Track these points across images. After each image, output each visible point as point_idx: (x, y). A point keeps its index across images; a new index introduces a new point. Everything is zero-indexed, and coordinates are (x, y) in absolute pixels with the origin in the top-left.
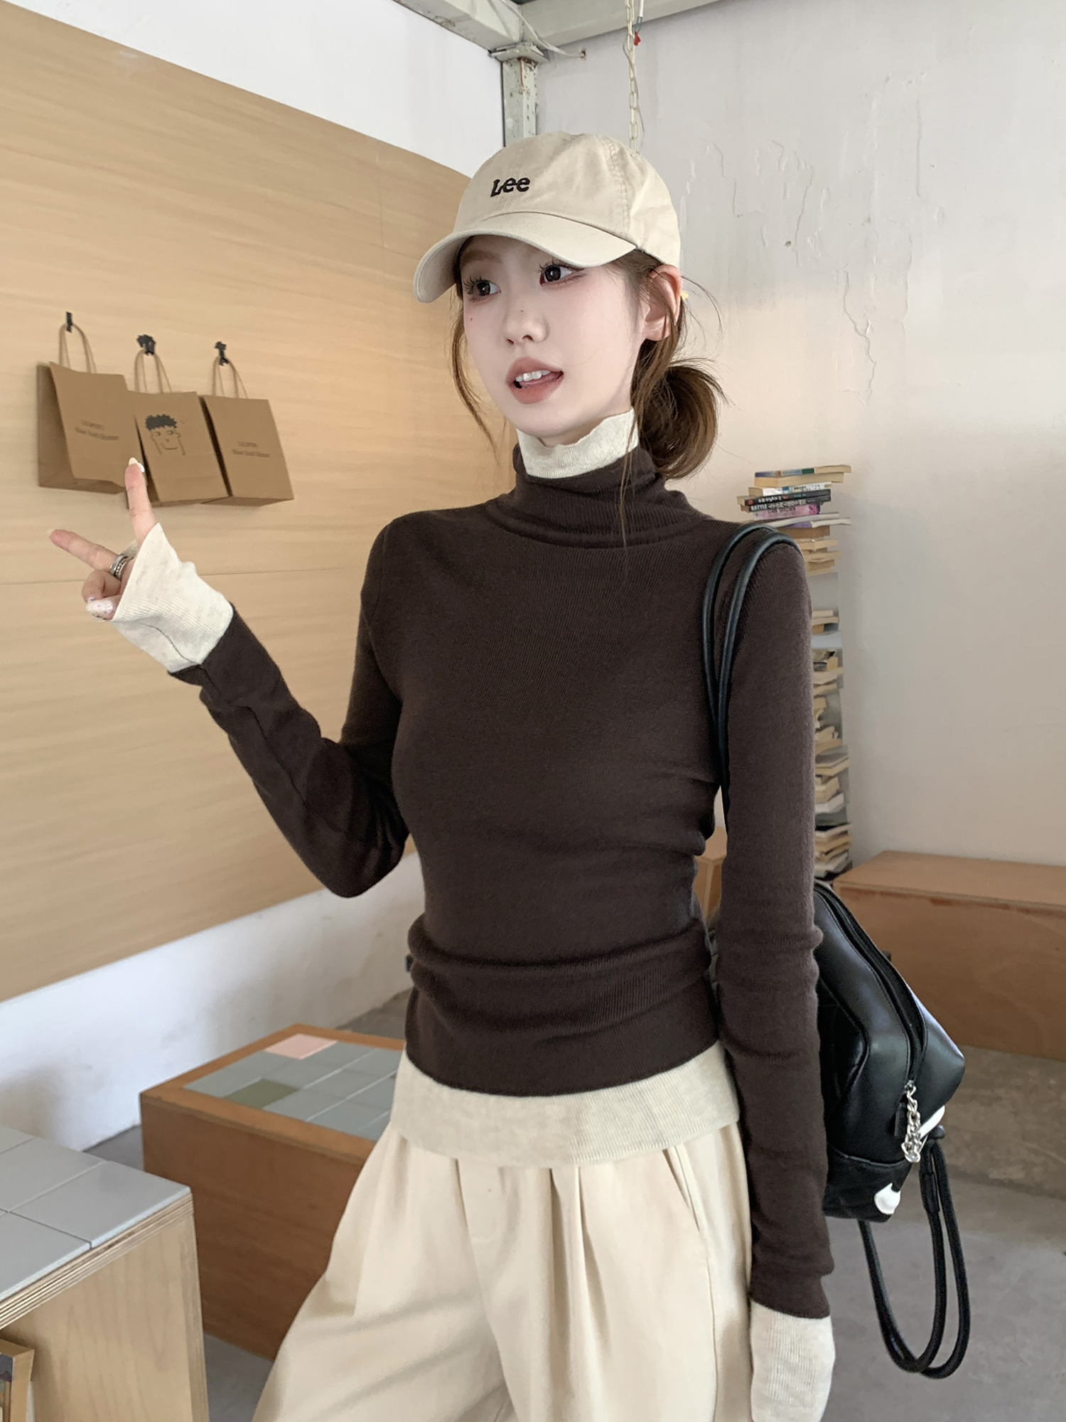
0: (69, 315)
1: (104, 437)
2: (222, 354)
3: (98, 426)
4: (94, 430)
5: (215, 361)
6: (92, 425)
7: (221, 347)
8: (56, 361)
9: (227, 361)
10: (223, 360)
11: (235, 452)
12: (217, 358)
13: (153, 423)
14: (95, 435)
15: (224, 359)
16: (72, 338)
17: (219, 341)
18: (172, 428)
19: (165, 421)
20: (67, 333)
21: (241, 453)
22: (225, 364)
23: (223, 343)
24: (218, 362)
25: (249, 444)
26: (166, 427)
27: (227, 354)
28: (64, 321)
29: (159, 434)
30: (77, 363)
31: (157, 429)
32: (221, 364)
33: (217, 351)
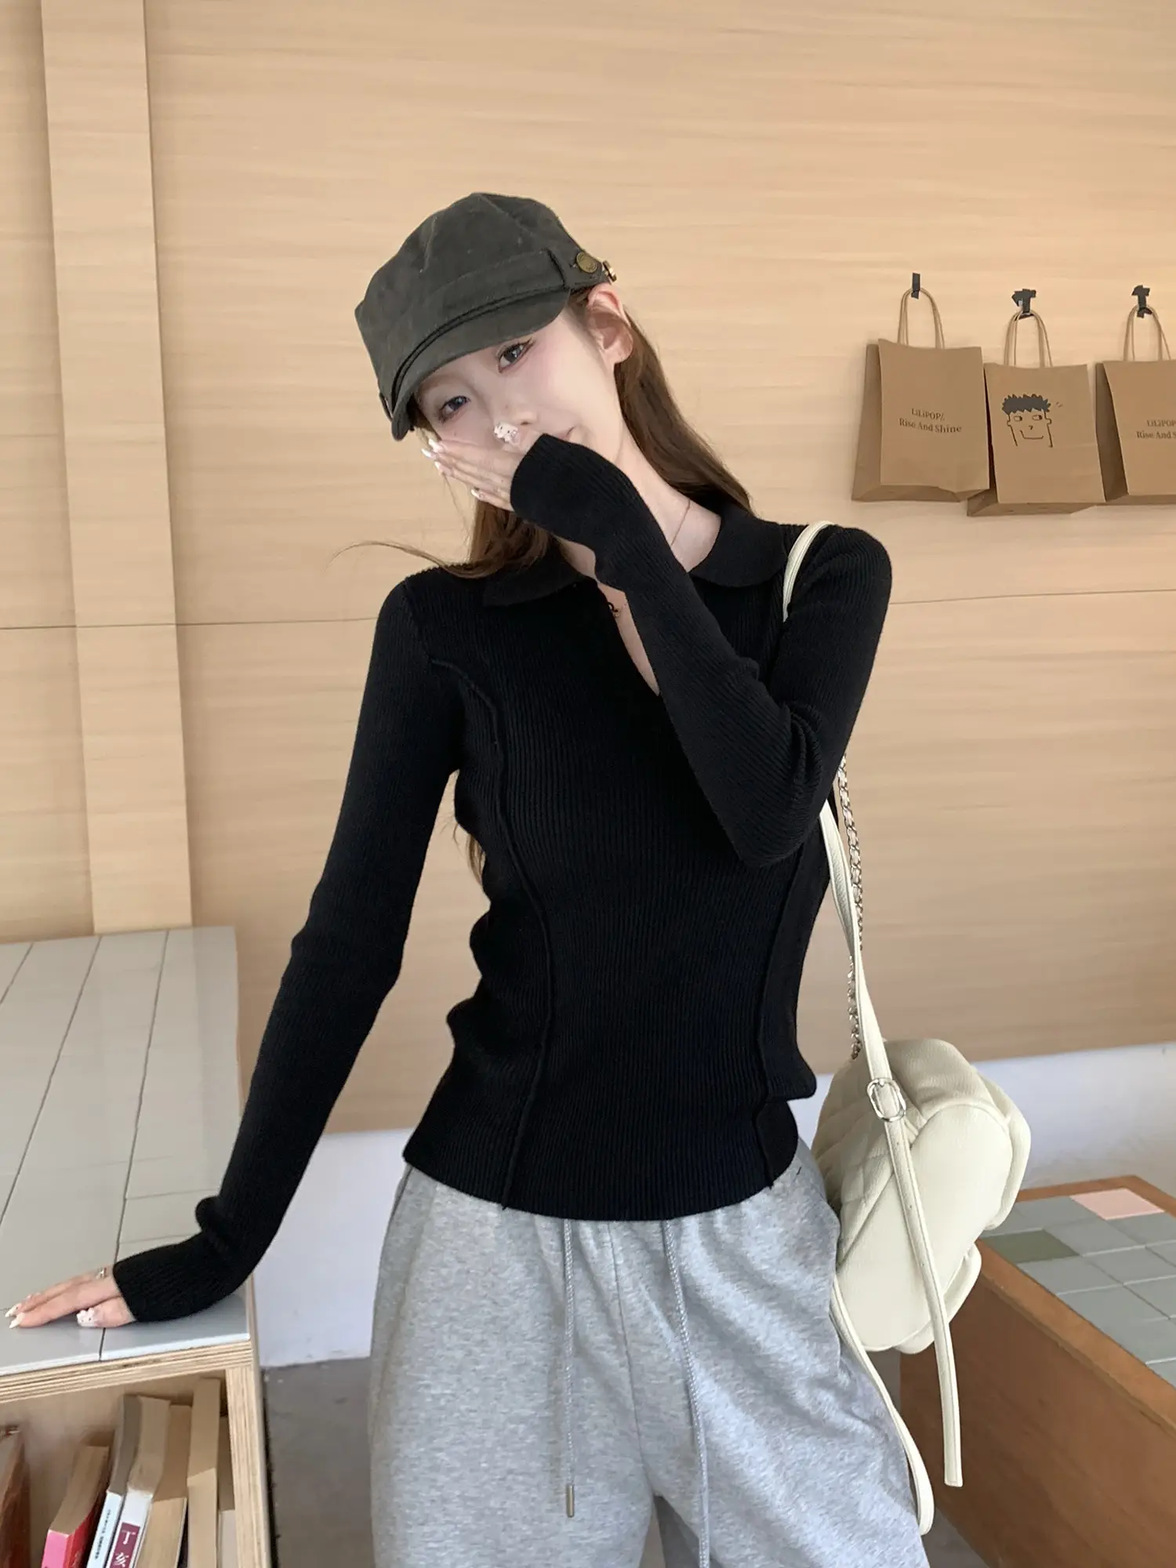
0: (916, 278)
1: (941, 429)
2: (1142, 301)
3: (937, 416)
4: (927, 421)
5: (1131, 314)
6: (927, 415)
7: (1141, 293)
8: (894, 339)
9: (1150, 312)
10: (1143, 310)
11: (1139, 435)
12: (1136, 307)
13: (1013, 405)
14: (930, 428)
15: (1145, 308)
16: (918, 308)
17: (1140, 284)
18: (1042, 413)
19: (1036, 403)
20: (911, 299)
21: (1151, 436)
22: (1145, 315)
23: (1144, 287)
24: (1136, 314)
25: (1162, 423)
26: (1033, 410)
27: (1150, 302)
28: (910, 286)
29: (1021, 419)
30: (921, 336)
31: (1019, 413)
32: (1140, 315)
33: (1136, 297)
